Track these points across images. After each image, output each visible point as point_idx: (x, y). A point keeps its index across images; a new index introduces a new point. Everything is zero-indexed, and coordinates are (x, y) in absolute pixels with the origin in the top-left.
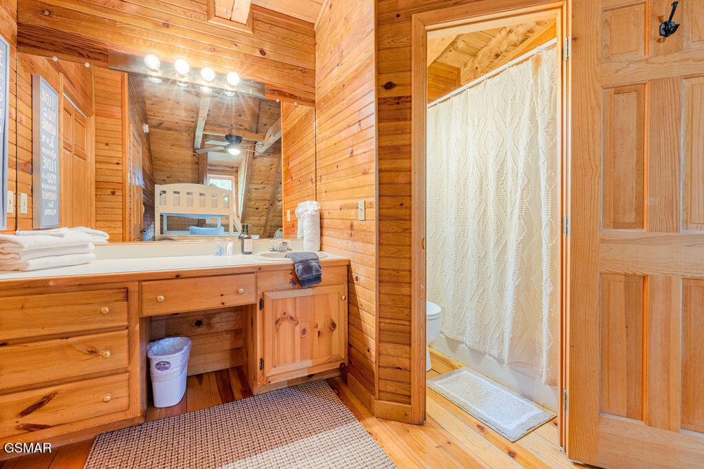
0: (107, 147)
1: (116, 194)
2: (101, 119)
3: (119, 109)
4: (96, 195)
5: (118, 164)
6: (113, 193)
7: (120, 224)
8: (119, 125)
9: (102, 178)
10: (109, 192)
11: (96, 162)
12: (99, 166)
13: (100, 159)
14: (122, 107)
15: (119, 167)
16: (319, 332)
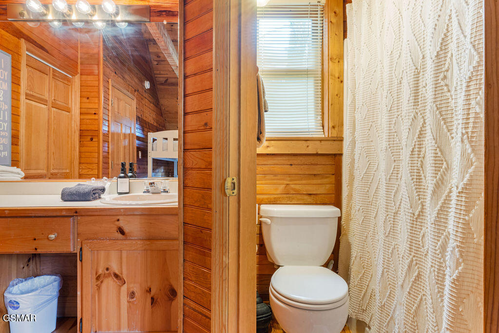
0: (88, 101)
1: (94, 140)
2: (84, 77)
3: (96, 66)
4: (80, 141)
5: (95, 114)
6: (92, 139)
7: (95, 166)
8: (96, 81)
9: (84, 127)
10: (89, 138)
11: (80, 113)
12: (83, 117)
13: (84, 110)
14: (98, 65)
15: (96, 117)
16: (152, 299)
